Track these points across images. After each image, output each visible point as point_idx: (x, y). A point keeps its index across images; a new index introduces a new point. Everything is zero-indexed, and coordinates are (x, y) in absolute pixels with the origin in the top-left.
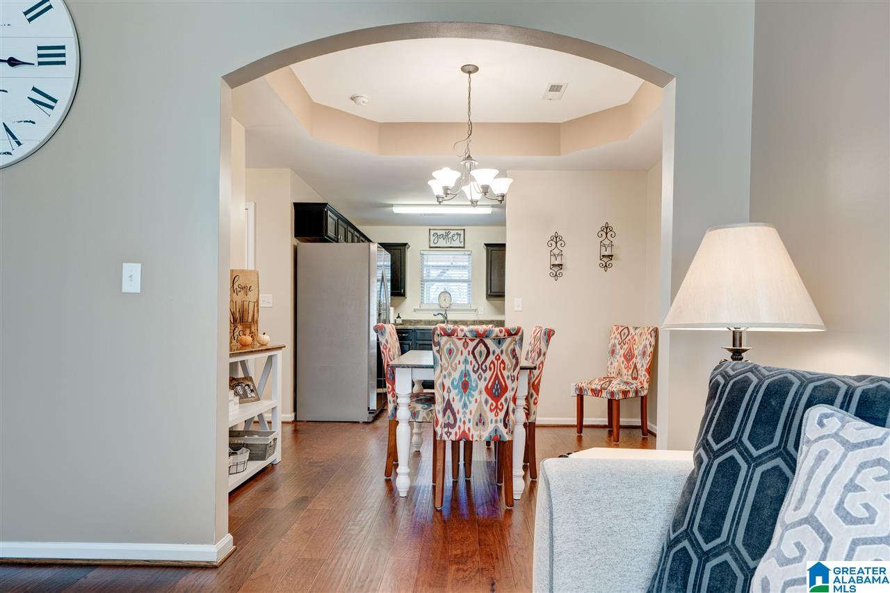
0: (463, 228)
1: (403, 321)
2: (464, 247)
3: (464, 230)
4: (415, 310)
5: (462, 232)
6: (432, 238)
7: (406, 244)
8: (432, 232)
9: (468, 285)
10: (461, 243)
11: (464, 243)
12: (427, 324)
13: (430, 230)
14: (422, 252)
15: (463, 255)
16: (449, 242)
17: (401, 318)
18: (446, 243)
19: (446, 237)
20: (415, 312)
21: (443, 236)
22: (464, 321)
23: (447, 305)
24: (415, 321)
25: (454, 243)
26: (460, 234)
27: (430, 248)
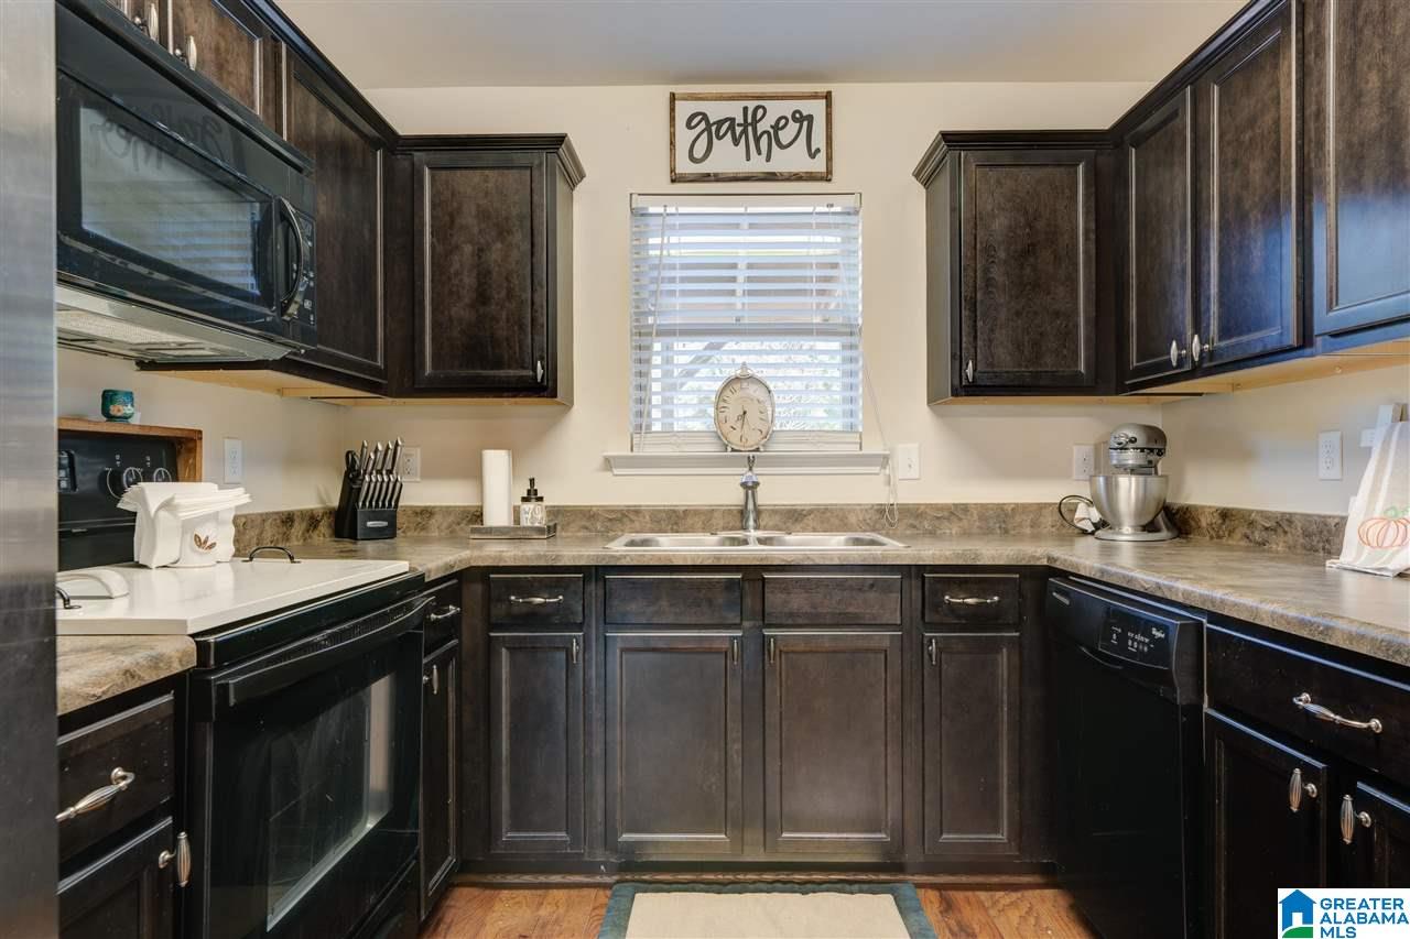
0: (822, 88)
1: (554, 512)
2: (826, 177)
3: (828, 97)
4: (609, 464)
5: (816, 108)
6: (684, 137)
7: (557, 142)
8: (684, 110)
9: (844, 347)
10: (812, 156)
11: (829, 159)
12: (663, 524)
13: (673, 97)
14: (639, 202)
15: (826, 209)
16: (759, 153)
17: (541, 499)
18: (748, 159)
19: (745, 132)
20: (609, 474)
21: (732, 128)
22: (831, 511)
23: (754, 439)
24: (610, 510)
25: (783, 161)
26: (810, 118)
27: (673, 181)
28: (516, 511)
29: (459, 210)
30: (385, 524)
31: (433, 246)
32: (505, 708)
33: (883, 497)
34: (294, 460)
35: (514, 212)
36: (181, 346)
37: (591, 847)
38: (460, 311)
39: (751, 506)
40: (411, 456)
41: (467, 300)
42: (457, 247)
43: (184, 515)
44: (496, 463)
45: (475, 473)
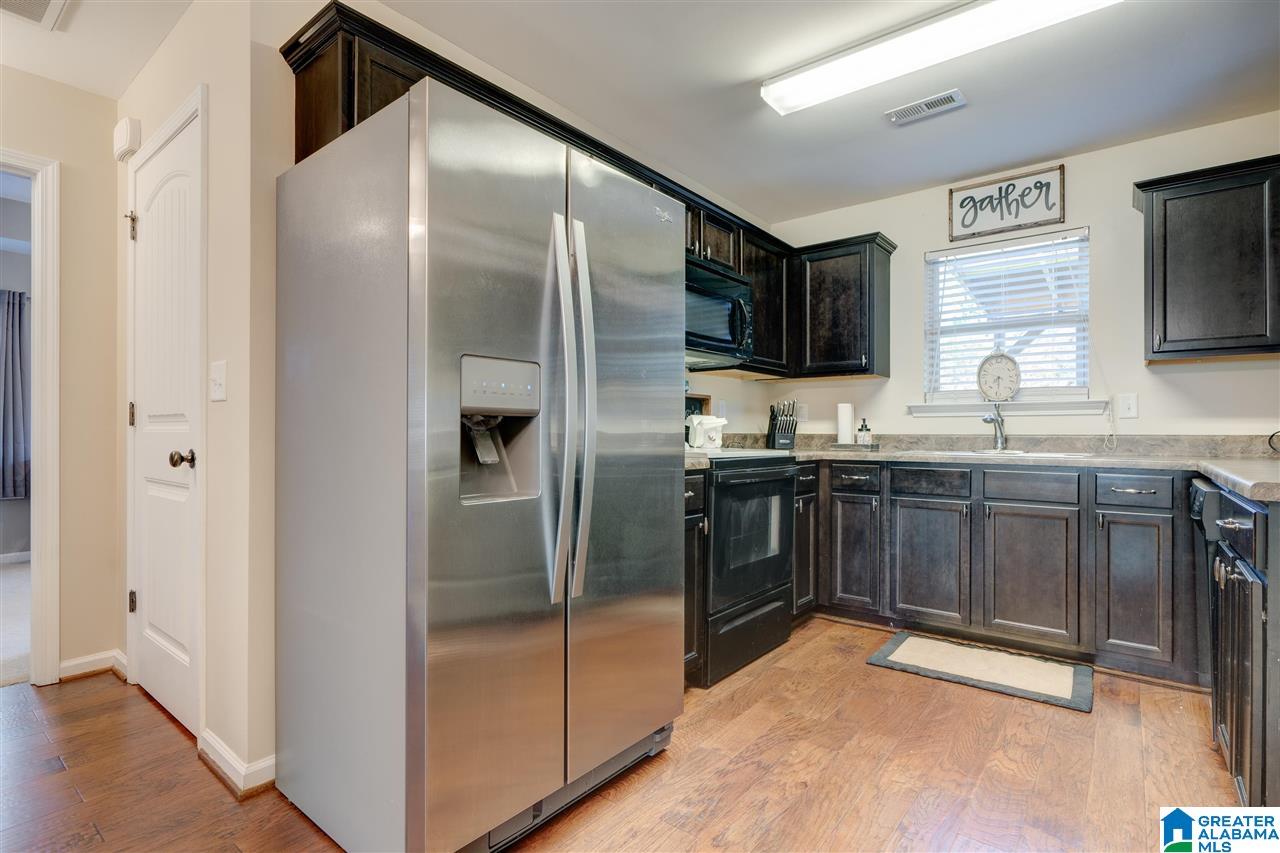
0: (1056, 163)
1: (878, 437)
2: (1062, 220)
3: (1062, 168)
4: (911, 410)
5: (1054, 178)
6: (958, 213)
7: (872, 239)
8: (959, 197)
9: (1078, 330)
10: (1049, 208)
11: (1063, 208)
12: (943, 446)
13: (951, 192)
14: (930, 257)
15: (1061, 241)
16: (1010, 213)
17: (869, 430)
18: (1002, 219)
19: (1000, 202)
20: (910, 416)
21: (991, 202)
22: (1063, 439)
23: (1005, 393)
24: (911, 437)
25: (1026, 216)
26: (1048, 185)
27: (951, 241)
28: (856, 437)
29: (824, 281)
30: (788, 441)
31: (811, 301)
32: (839, 531)
33: (1106, 431)
34: (748, 410)
35: (852, 277)
36: (704, 362)
37: (883, 608)
38: (824, 332)
39: (999, 434)
40: (804, 408)
41: (827, 326)
42: (822, 300)
43: (706, 427)
44: (845, 411)
45: (834, 417)
